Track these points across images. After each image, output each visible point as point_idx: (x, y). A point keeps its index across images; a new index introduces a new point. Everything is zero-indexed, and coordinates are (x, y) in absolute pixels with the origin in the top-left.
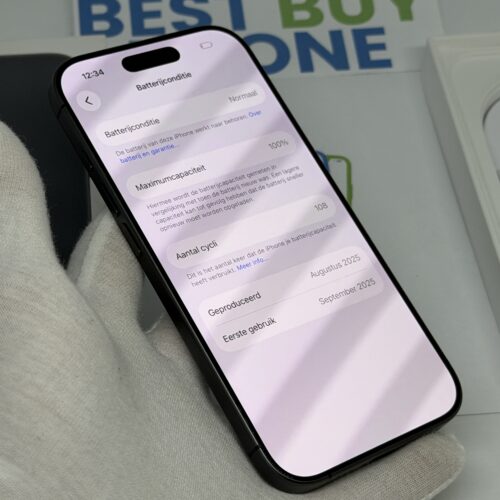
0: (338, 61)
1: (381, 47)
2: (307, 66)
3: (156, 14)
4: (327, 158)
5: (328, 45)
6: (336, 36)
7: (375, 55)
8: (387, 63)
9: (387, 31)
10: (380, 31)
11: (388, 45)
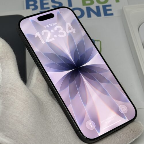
0: (98, 14)
1: (110, 10)
2: (89, 16)
3: (47, 4)
4: (95, 41)
5: (95, 10)
6: (98, 8)
7: (109, 12)
8: (112, 14)
9: (112, 5)
10: (110, 6)
11: (112, 9)
